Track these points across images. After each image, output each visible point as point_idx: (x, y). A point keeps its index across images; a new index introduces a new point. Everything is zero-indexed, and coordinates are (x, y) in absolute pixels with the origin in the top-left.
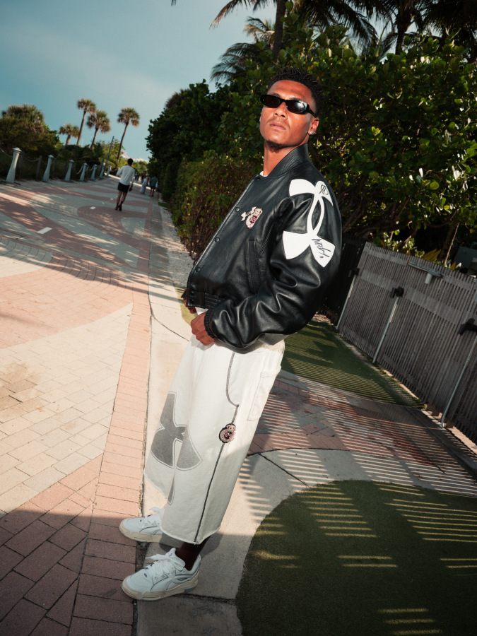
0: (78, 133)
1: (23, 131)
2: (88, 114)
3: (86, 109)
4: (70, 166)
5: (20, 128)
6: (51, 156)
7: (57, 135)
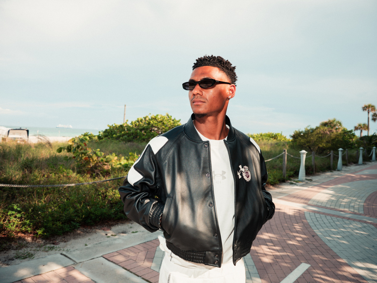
0: (367, 127)
1: (320, 135)
2: (371, 113)
3: (369, 110)
4: (361, 153)
5: (317, 134)
6: (341, 149)
7: (353, 132)
